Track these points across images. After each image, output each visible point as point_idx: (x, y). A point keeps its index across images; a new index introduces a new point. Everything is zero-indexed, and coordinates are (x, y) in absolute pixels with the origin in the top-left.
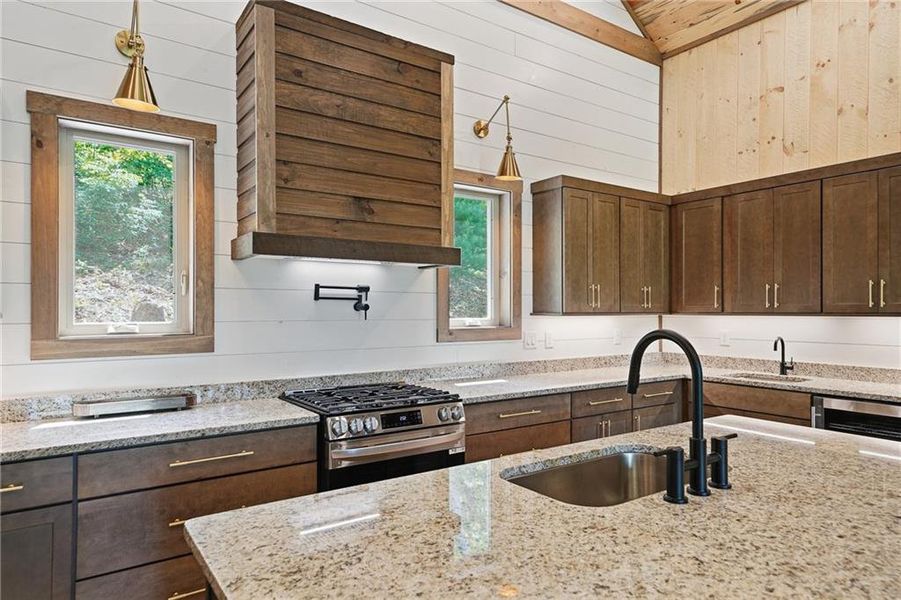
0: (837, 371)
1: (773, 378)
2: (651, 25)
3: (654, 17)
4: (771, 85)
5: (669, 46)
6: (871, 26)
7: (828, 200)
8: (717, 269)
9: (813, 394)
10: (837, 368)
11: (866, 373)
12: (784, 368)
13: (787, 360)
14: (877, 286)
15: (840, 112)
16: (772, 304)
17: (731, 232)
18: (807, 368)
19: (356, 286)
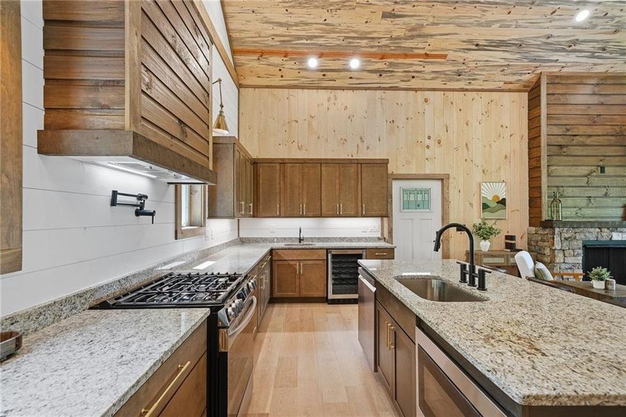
0: (319, 239)
1: (296, 244)
2: (240, 68)
3: (242, 65)
4: (293, 119)
5: (244, 82)
6: (328, 109)
7: (323, 172)
8: (278, 197)
9: (327, 249)
10: (319, 238)
11: (328, 239)
12: (300, 240)
13: (302, 236)
14: (339, 206)
15: (319, 138)
16: (303, 213)
17: (284, 180)
18: (307, 239)
19: (137, 194)
